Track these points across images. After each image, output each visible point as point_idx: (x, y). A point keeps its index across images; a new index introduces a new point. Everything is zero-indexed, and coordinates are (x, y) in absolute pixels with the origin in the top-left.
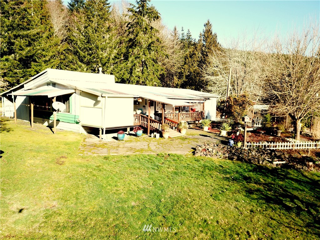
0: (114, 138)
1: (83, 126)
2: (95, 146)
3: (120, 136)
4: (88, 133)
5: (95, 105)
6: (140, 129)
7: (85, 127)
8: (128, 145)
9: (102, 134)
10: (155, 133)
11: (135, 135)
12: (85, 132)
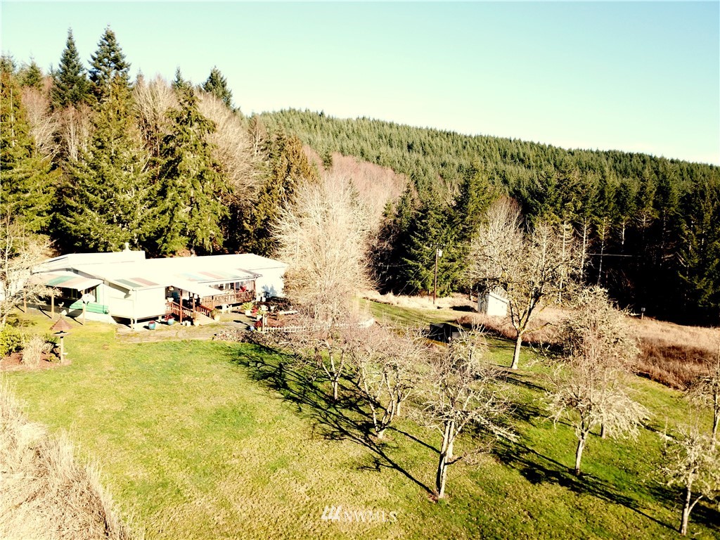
0: (146, 327)
1: (112, 317)
2: (128, 335)
3: (151, 326)
4: (118, 322)
5: (125, 297)
6: (171, 318)
7: (114, 317)
8: (158, 333)
9: (134, 323)
10: (187, 321)
11: (167, 323)
12: (114, 322)
